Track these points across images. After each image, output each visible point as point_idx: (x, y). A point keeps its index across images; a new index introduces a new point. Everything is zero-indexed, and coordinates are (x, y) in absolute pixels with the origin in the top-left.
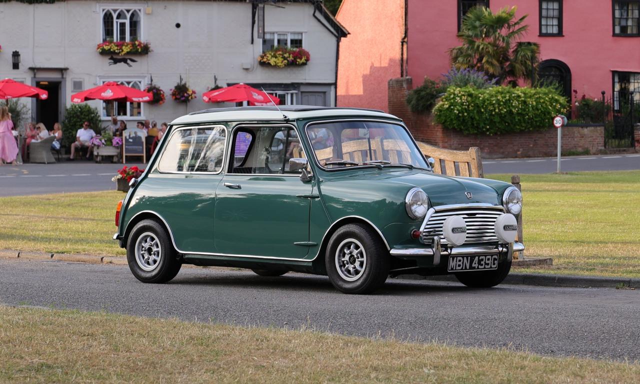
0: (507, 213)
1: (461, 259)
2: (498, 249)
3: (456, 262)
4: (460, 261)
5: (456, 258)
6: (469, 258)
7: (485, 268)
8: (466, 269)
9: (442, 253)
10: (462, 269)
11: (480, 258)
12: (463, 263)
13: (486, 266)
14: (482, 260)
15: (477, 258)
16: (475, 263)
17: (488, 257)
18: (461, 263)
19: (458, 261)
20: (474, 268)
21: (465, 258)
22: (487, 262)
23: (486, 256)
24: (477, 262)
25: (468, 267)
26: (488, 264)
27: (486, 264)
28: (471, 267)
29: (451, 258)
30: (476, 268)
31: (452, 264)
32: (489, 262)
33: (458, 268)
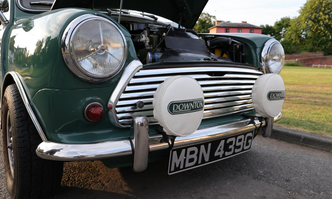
0: (267, 73)
1: (195, 149)
2: (254, 123)
3: (186, 155)
4: (192, 153)
5: (184, 151)
6: (210, 145)
7: (234, 153)
8: (203, 161)
9: (152, 147)
10: (197, 164)
11: (228, 142)
12: (198, 155)
13: (237, 151)
14: (231, 143)
15: (222, 142)
16: (220, 151)
17: (239, 138)
18: (194, 156)
19: (188, 153)
20: (218, 157)
21: (203, 147)
22: (238, 144)
23: (236, 137)
24: (222, 149)
25: (207, 159)
26: (239, 147)
27: (236, 147)
28: (212, 157)
29: (175, 153)
30: (221, 156)
31: (176, 160)
32: (241, 143)
33: (188, 165)
